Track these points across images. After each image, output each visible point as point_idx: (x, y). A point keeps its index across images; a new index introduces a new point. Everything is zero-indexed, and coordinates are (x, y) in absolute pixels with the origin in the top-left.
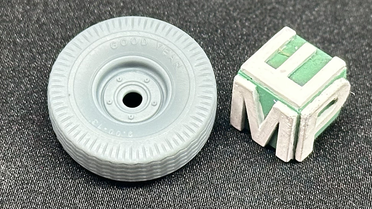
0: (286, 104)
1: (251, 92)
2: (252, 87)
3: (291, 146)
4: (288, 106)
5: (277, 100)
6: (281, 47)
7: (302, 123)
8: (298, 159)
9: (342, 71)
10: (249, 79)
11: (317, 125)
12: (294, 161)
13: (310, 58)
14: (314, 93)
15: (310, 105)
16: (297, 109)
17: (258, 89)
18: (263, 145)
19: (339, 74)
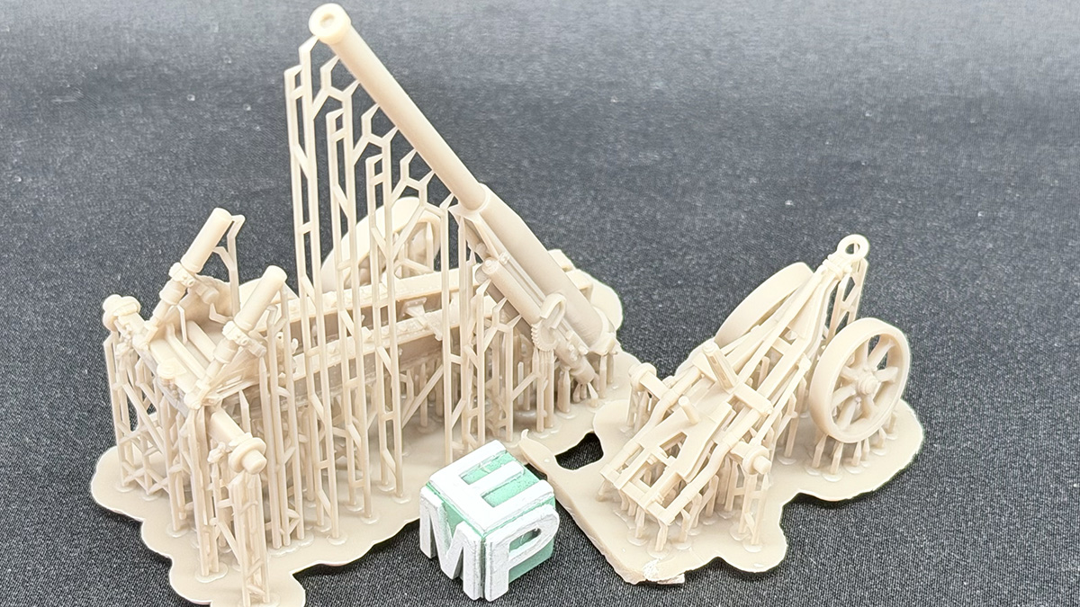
0: (469, 524)
1: (436, 509)
2: (438, 503)
3: (478, 580)
4: (474, 528)
5: (462, 520)
6: (484, 462)
7: (488, 551)
8: (488, 598)
9: (547, 498)
10: (437, 493)
11: (510, 558)
12: (482, 600)
13: (515, 478)
14: (506, 518)
15: (499, 530)
16: (482, 533)
17: (444, 505)
18: (451, 577)
19: (544, 501)
